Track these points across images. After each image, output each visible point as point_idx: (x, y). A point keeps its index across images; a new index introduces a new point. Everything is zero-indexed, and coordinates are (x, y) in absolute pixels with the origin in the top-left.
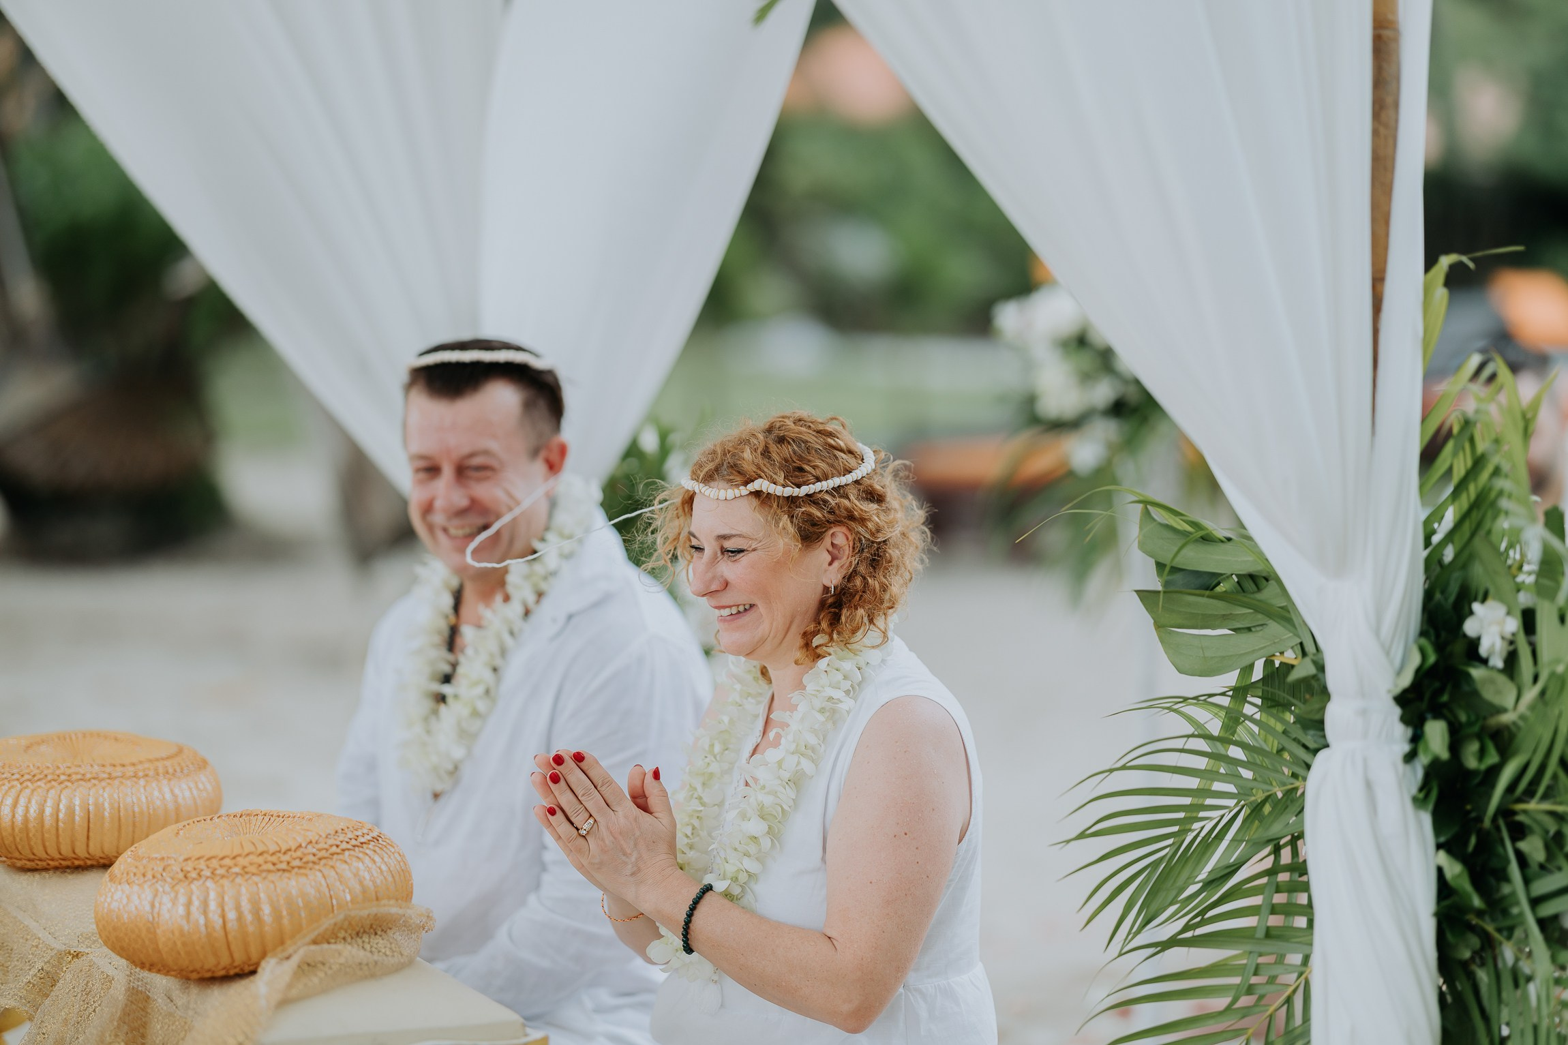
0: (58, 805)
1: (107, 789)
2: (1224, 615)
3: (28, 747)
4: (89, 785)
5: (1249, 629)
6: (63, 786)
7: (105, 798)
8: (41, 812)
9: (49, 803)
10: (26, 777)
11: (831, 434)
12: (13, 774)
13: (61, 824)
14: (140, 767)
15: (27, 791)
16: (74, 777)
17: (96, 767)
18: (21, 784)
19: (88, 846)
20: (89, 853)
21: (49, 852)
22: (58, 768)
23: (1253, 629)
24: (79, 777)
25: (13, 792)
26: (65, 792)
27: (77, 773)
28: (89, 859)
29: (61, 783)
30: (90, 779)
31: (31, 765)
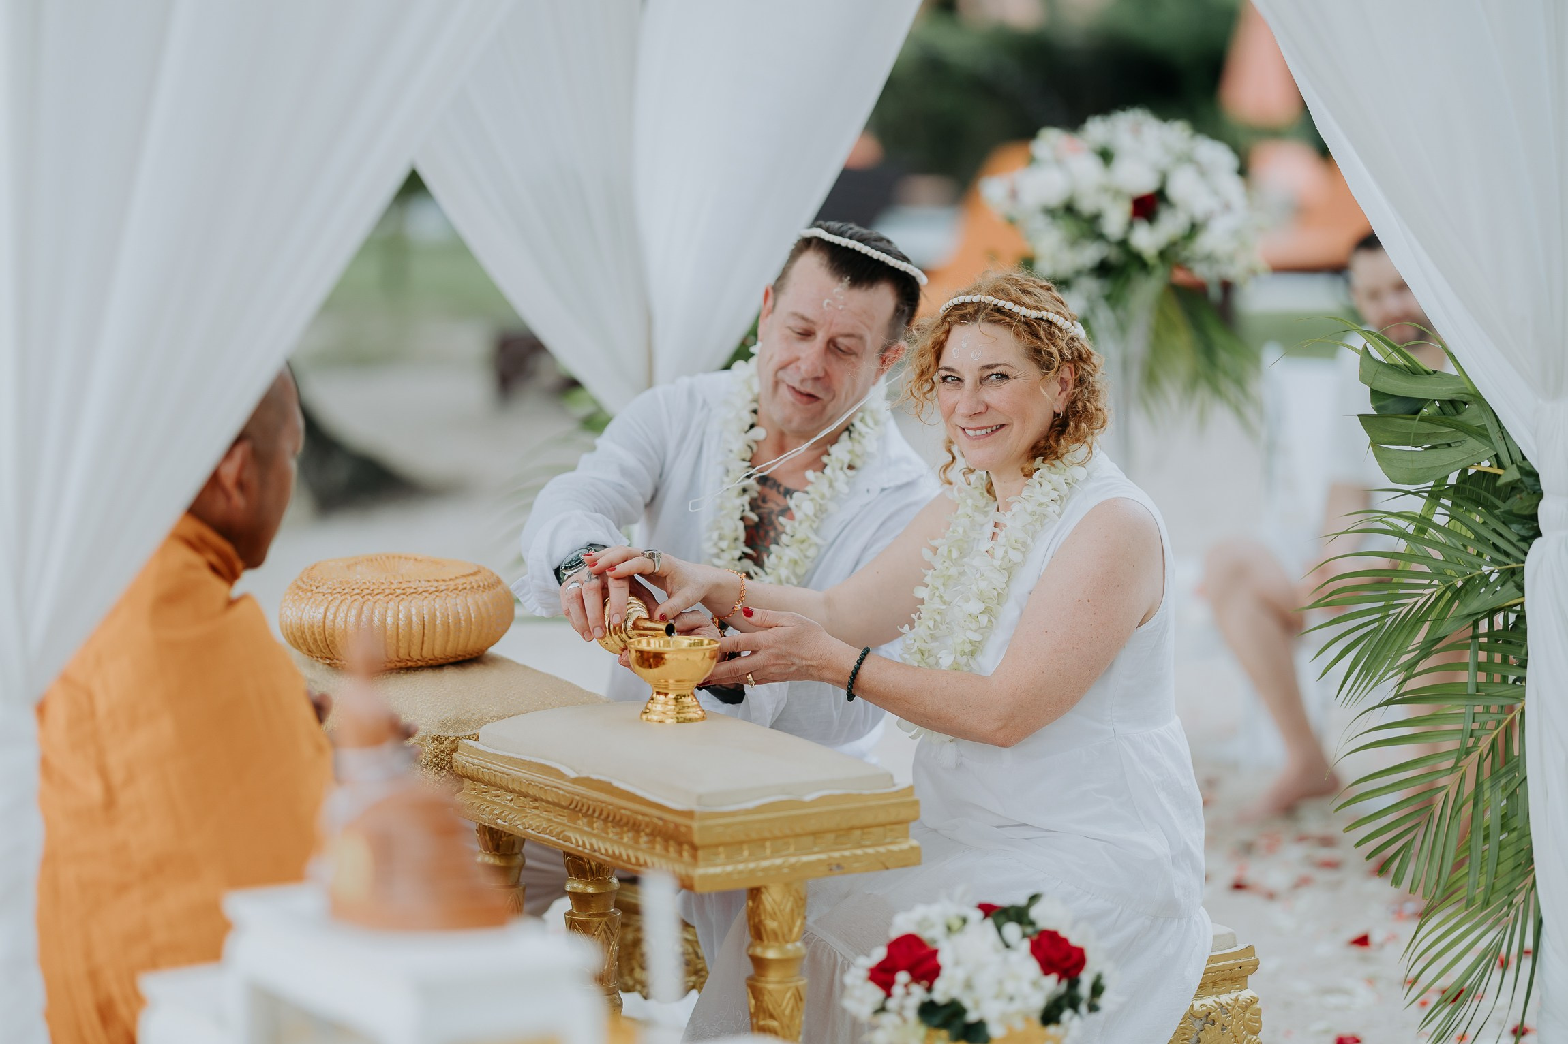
0: (398, 615)
1: (437, 600)
2: (1429, 434)
3: (349, 567)
4: (421, 597)
5: (1449, 445)
6: (399, 598)
7: (436, 608)
8: (384, 621)
9: (390, 613)
10: (366, 592)
12: (353, 590)
13: (400, 630)
14: (458, 581)
15: (370, 604)
16: (409, 591)
17: (423, 582)
18: (362, 597)
20: (421, 656)
22: (391, 583)
23: (1452, 445)
24: (412, 590)
25: (357, 604)
26: (402, 603)
27: (410, 588)
28: (420, 660)
29: (397, 596)
30: (421, 593)
31: (367, 582)
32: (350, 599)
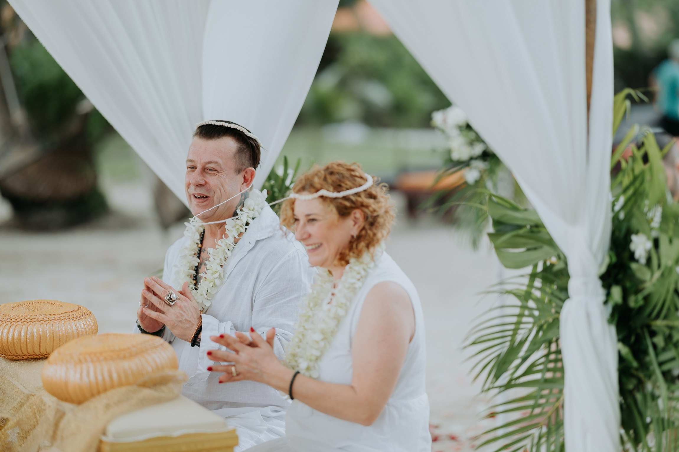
0: (27, 332)
1: (48, 325)
2: (522, 243)
3: (14, 308)
4: (40, 323)
5: (535, 249)
6: (29, 324)
7: (47, 329)
8: (20, 335)
9: (23, 331)
10: (13, 320)
11: (353, 170)
12: (7, 319)
13: (28, 340)
14: (62, 315)
15: (14, 326)
16: (34, 320)
17: (43, 315)
18: (11, 323)
19: (40, 349)
20: (40, 352)
21: (23, 352)
22: (27, 316)
23: (537, 249)
24: (36, 320)
25: (7, 327)
26: (30, 326)
27: (35, 318)
28: (40, 355)
29: (28, 322)
30: (40, 321)
31: (15, 315)
32: (5, 324)
